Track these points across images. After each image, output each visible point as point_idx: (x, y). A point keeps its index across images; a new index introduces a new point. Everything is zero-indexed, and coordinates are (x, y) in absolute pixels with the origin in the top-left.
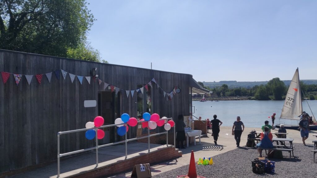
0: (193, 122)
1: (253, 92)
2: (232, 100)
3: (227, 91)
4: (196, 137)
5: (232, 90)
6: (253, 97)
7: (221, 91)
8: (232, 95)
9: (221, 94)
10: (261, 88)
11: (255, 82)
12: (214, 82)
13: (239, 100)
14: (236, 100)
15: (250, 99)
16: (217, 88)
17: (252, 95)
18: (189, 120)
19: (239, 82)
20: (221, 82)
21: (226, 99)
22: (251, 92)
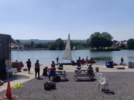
0: (12, 63)
1: (48, 46)
2: (36, 50)
3: (33, 45)
4: (13, 72)
5: (36, 45)
6: (48, 49)
7: (30, 45)
8: (36, 47)
9: (30, 47)
10: (52, 44)
11: (49, 40)
12: (26, 40)
13: (40, 50)
14: (39, 50)
15: (46, 49)
16: (28, 43)
17: (47, 47)
18: (9, 63)
19: (40, 40)
20: (30, 40)
21: (33, 49)
22: (47, 45)
